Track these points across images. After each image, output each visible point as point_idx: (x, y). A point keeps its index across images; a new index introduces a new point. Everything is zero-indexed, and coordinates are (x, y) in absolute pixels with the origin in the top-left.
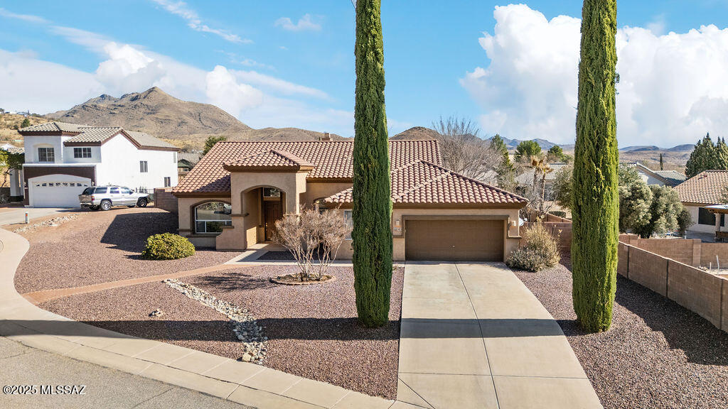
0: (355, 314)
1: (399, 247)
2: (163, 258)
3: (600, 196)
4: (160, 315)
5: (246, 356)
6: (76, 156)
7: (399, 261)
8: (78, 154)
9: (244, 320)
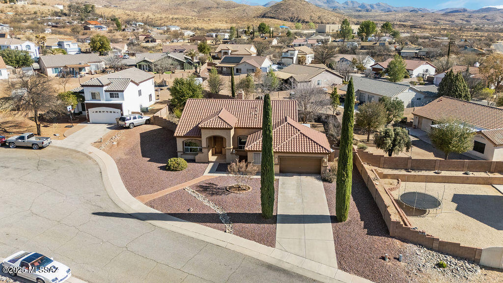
0: (261, 212)
1: (276, 169)
2: (176, 171)
3: (344, 181)
4: (192, 211)
5: (227, 231)
6: (111, 97)
7: (277, 175)
8: (112, 96)
9: (222, 213)
